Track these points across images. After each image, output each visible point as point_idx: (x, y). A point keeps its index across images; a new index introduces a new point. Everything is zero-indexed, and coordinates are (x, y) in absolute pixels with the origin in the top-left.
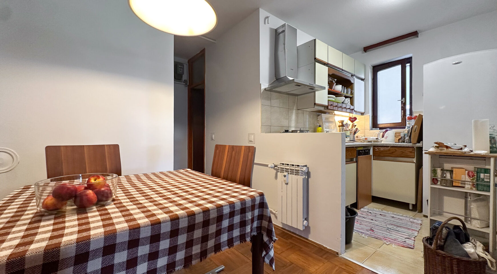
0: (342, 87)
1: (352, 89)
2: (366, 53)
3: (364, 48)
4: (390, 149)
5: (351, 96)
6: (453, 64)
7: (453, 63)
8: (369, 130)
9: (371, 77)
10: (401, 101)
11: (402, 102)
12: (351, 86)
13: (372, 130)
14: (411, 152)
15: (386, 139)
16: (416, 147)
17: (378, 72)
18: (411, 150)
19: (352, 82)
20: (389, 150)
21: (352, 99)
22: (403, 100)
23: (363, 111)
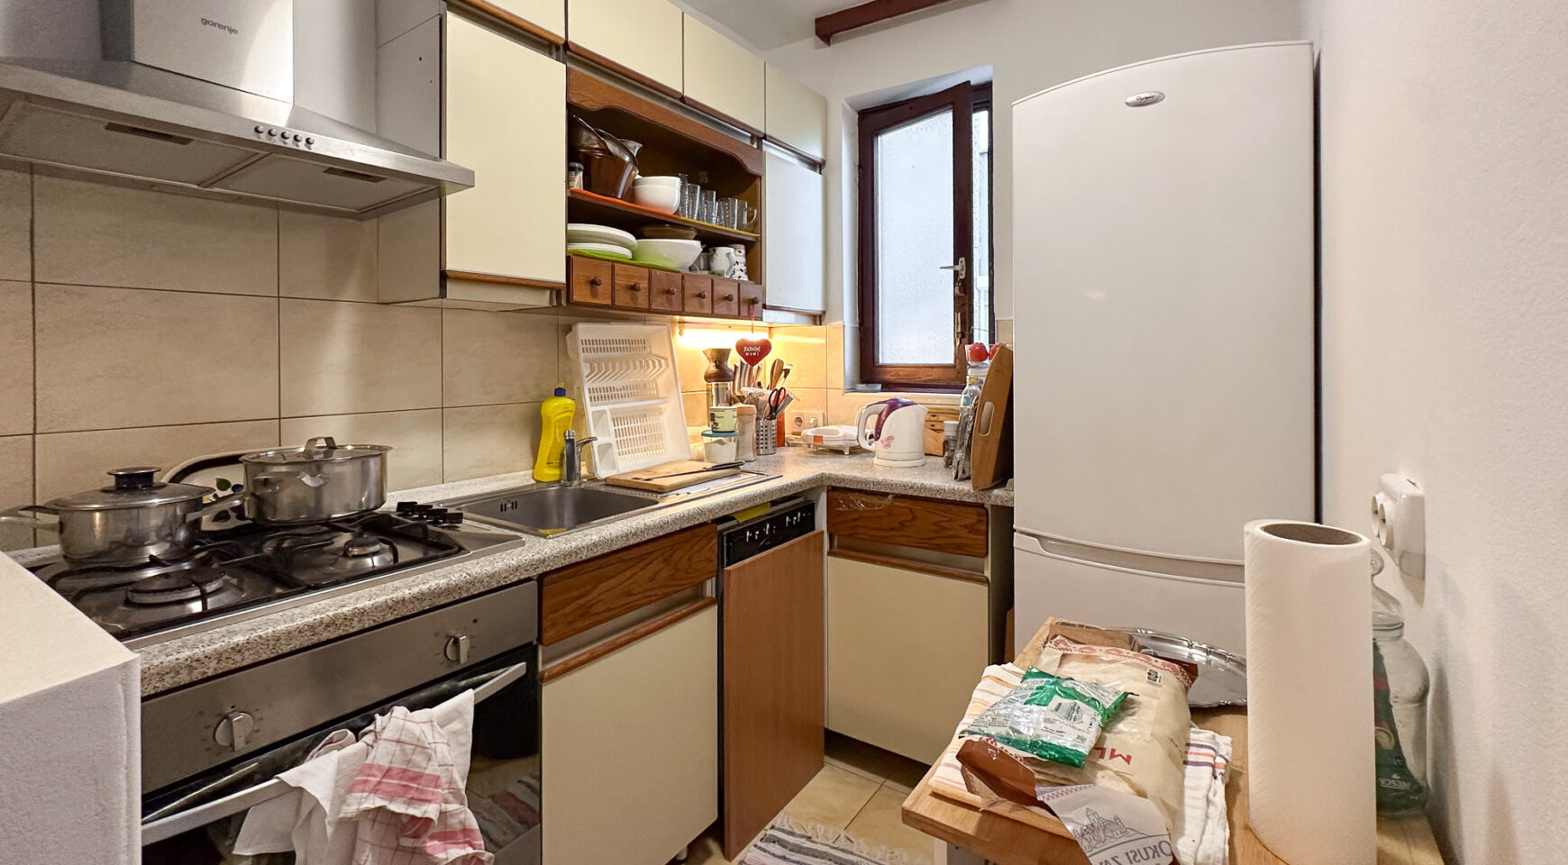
0: (683, 188)
1: (755, 202)
2: (828, 49)
3: (818, 21)
4: (890, 506)
5: (749, 236)
6: (1127, 104)
7: (1129, 100)
8: (842, 392)
9: (852, 156)
10: (952, 271)
11: (956, 274)
12: (750, 189)
13: (854, 390)
14: (971, 529)
15: (889, 449)
16: (992, 506)
17: (877, 135)
18: (971, 517)
19: (752, 167)
20: (889, 512)
21: (753, 249)
22: (958, 268)
23: (817, 307)
